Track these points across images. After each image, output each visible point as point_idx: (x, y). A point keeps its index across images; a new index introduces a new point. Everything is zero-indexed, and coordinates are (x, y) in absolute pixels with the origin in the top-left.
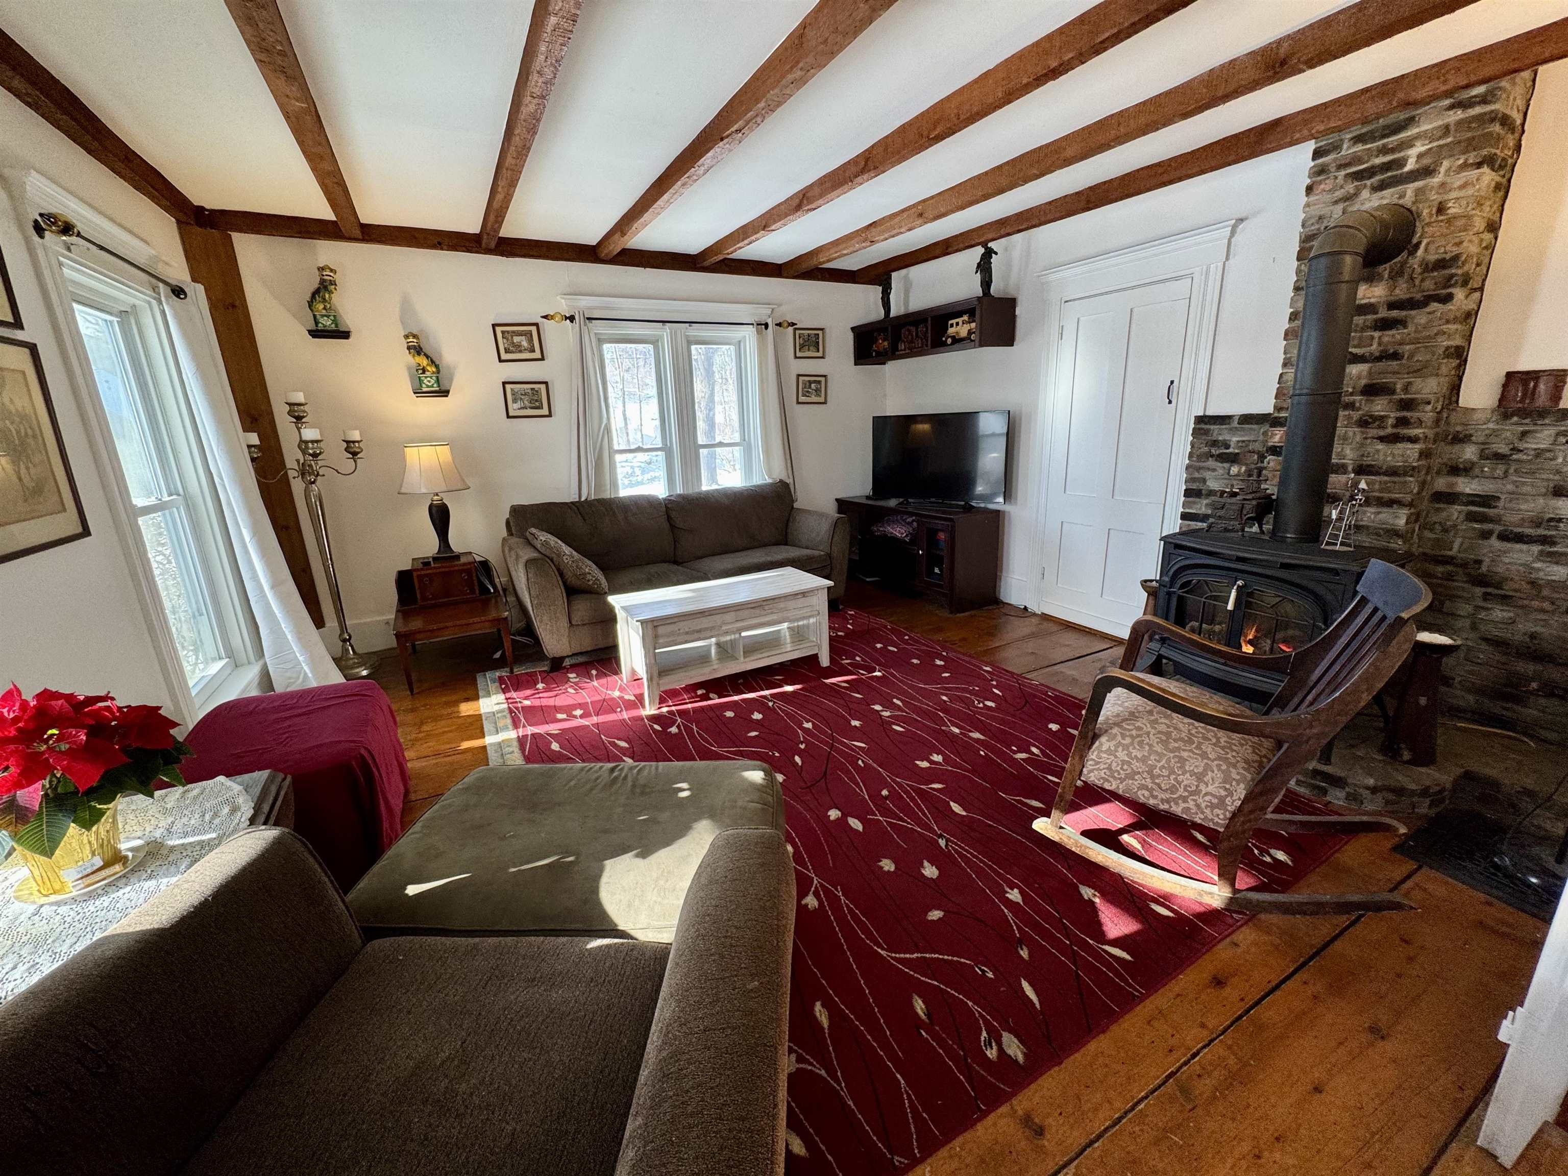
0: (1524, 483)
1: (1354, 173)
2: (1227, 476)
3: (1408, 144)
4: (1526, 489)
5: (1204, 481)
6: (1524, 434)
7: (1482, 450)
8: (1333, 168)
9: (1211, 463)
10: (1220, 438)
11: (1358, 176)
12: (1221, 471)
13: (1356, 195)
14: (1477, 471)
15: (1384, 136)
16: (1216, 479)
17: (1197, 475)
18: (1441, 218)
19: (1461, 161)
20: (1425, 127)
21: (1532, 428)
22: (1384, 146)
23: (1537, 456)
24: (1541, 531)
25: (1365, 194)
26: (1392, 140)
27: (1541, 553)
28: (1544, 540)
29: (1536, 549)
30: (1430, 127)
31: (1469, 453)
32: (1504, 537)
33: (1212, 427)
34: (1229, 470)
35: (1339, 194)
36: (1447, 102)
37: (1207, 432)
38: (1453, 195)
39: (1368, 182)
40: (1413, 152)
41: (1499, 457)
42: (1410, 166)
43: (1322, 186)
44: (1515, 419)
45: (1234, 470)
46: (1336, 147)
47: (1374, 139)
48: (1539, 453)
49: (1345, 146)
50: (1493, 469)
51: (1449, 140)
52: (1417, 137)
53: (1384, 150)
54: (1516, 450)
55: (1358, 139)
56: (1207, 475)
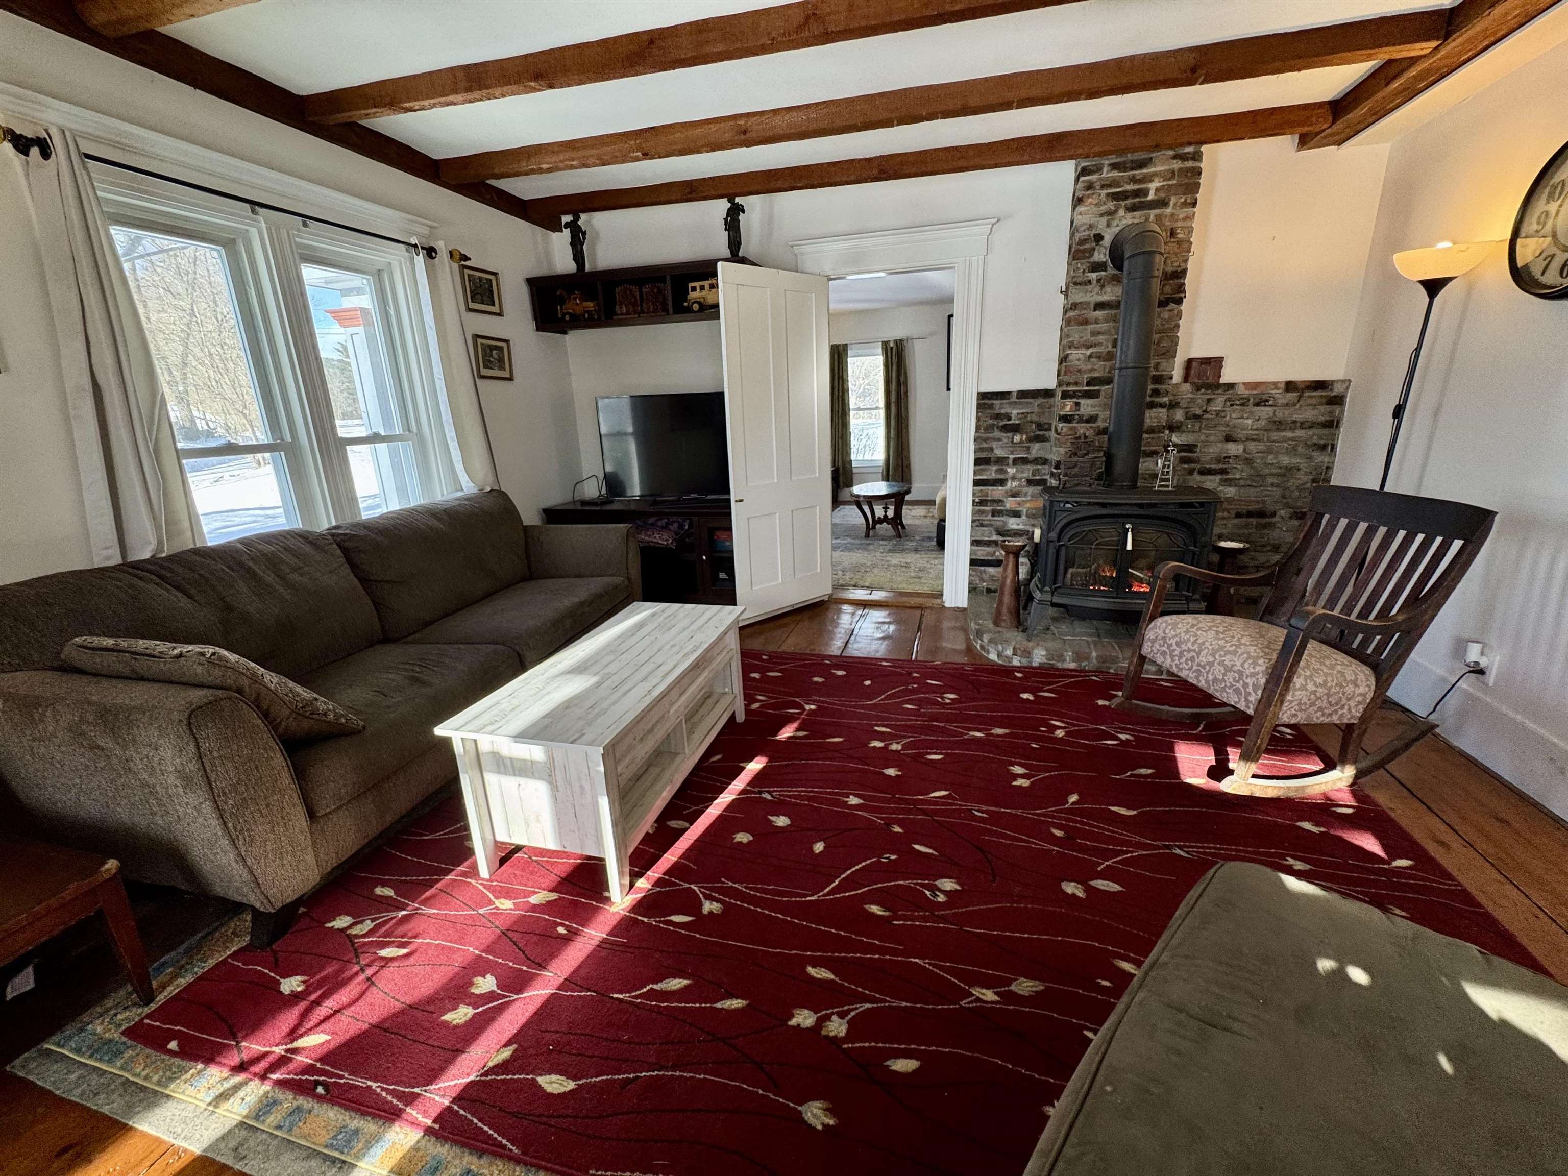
0: (1210, 434)
1: (1113, 193)
2: (1010, 444)
3: (1148, 179)
4: (1212, 438)
5: (992, 449)
6: (1209, 400)
7: (1187, 413)
8: (1098, 186)
9: (997, 434)
10: (1003, 411)
11: (1116, 197)
12: (1005, 440)
13: (1116, 211)
14: (1184, 428)
15: (1132, 169)
16: (1002, 447)
17: (985, 445)
18: (1173, 240)
19: (1183, 200)
20: (1159, 168)
21: (1213, 396)
22: (1134, 176)
23: (1217, 415)
24: (1220, 466)
25: (1121, 212)
26: (1137, 173)
27: (1221, 479)
28: (1223, 472)
29: (1218, 478)
30: (1162, 169)
31: (1179, 415)
32: (1202, 473)
33: (994, 402)
34: (1013, 438)
35: (1103, 208)
36: (1171, 153)
37: (991, 407)
38: (1180, 224)
39: (1123, 203)
40: (1153, 186)
41: (1197, 417)
42: (1151, 196)
43: (1090, 200)
44: (1203, 390)
45: (1017, 438)
46: (1099, 169)
47: (1125, 169)
48: (1218, 413)
49: (1105, 170)
50: (1193, 426)
51: (1175, 182)
52: (1156, 174)
53: (1133, 180)
54: (1205, 411)
55: (1114, 167)
56: (994, 444)
